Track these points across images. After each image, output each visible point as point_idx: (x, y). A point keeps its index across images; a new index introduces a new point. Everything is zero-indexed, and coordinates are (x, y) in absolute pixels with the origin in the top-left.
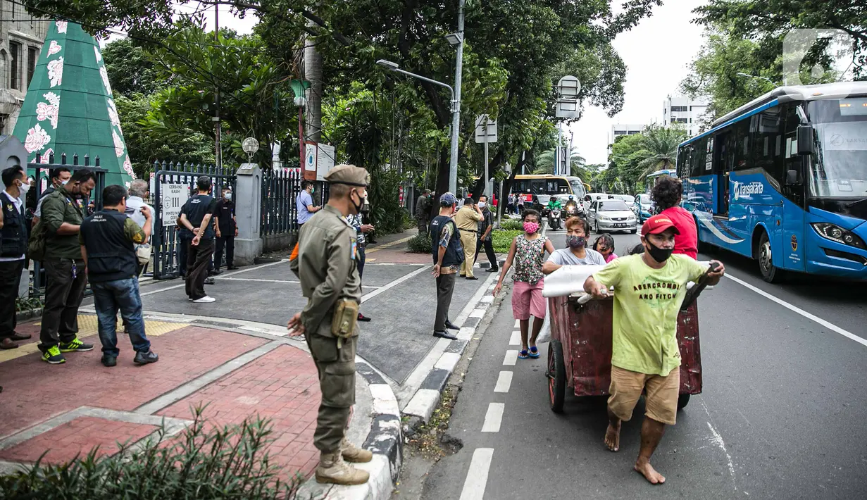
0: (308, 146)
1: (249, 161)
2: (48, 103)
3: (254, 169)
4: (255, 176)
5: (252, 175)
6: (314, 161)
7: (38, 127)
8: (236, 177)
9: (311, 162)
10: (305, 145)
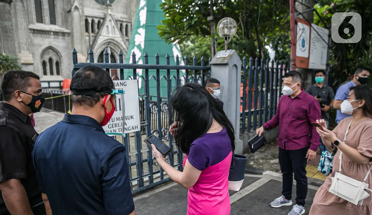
0: (300, 25)
1: (226, 47)
2: (140, 34)
3: (231, 56)
4: (231, 65)
5: (226, 64)
6: (307, 45)
7: (136, 48)
8: (210, 69)
9: (303, 46)
10: (296, 23)
